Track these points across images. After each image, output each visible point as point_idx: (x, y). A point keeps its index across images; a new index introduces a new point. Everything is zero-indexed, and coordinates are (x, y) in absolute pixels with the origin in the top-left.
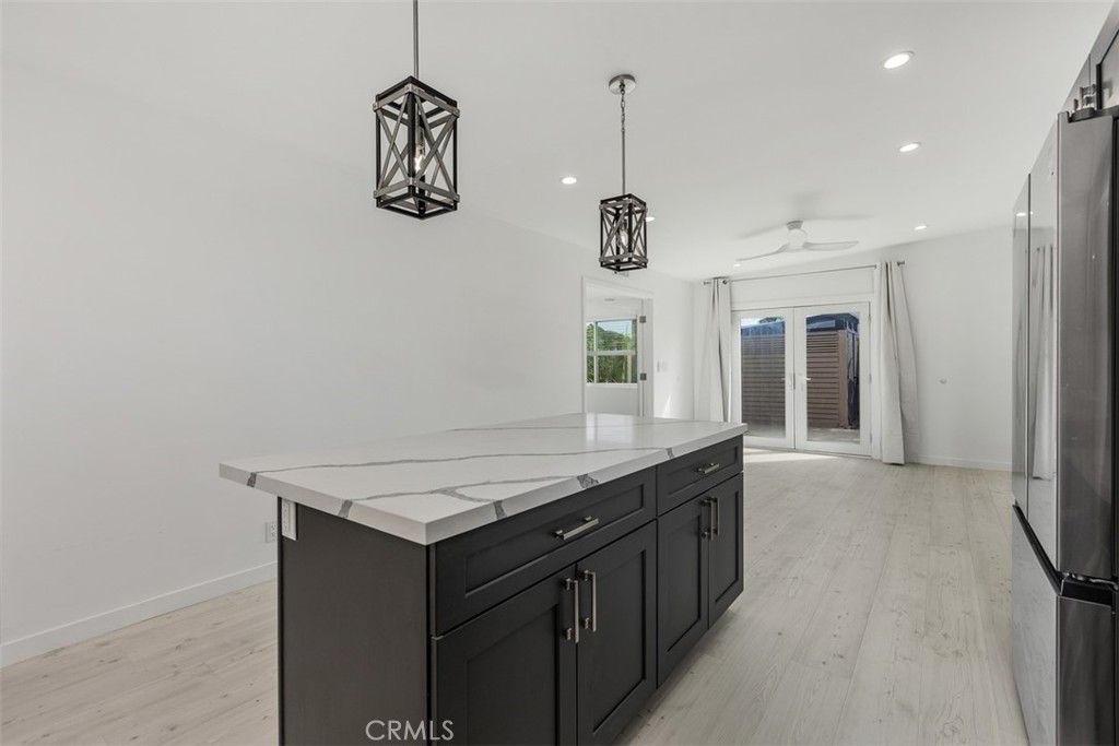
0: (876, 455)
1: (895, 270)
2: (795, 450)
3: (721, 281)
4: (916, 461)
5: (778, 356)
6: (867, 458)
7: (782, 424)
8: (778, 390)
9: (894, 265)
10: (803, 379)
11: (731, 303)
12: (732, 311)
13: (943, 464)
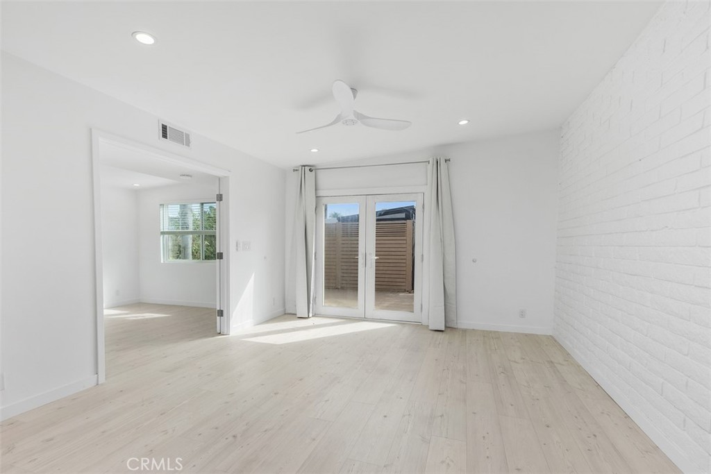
0: (425, 323)
1: (443, 165)
2: (365, 319)
3: (307, 168)
4: (452, 326)
5: (354, 238)
6: (419, 326)
7: (356, 289)
8: (353, 268)
9: (443, 162)
10: (373, 258)
11: (316, 190)
12: (317, 197)
13: (471, 328)
